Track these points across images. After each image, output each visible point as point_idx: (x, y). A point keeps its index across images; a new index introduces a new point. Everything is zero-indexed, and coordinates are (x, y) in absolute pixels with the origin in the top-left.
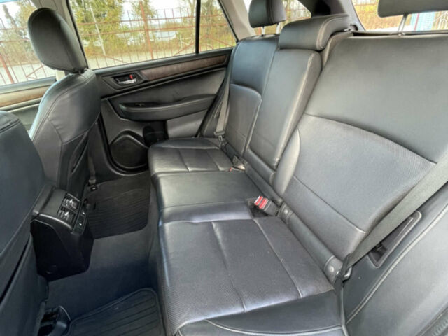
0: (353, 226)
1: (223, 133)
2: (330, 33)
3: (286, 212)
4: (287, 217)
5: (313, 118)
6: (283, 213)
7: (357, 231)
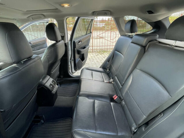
0: (143, 114)
1: (109, 68)
2: (149, 41)
3: (123, 103)
4: (123, 105)
5: (138, 70)
6: (122, 103)
7: (143, 116)
